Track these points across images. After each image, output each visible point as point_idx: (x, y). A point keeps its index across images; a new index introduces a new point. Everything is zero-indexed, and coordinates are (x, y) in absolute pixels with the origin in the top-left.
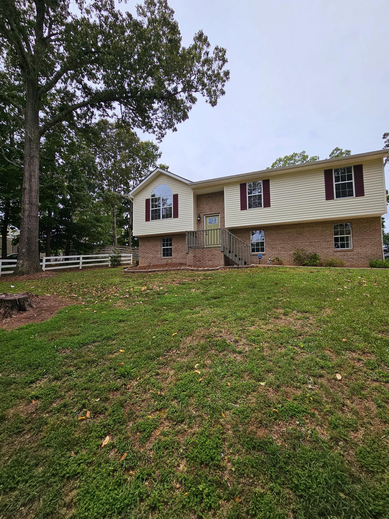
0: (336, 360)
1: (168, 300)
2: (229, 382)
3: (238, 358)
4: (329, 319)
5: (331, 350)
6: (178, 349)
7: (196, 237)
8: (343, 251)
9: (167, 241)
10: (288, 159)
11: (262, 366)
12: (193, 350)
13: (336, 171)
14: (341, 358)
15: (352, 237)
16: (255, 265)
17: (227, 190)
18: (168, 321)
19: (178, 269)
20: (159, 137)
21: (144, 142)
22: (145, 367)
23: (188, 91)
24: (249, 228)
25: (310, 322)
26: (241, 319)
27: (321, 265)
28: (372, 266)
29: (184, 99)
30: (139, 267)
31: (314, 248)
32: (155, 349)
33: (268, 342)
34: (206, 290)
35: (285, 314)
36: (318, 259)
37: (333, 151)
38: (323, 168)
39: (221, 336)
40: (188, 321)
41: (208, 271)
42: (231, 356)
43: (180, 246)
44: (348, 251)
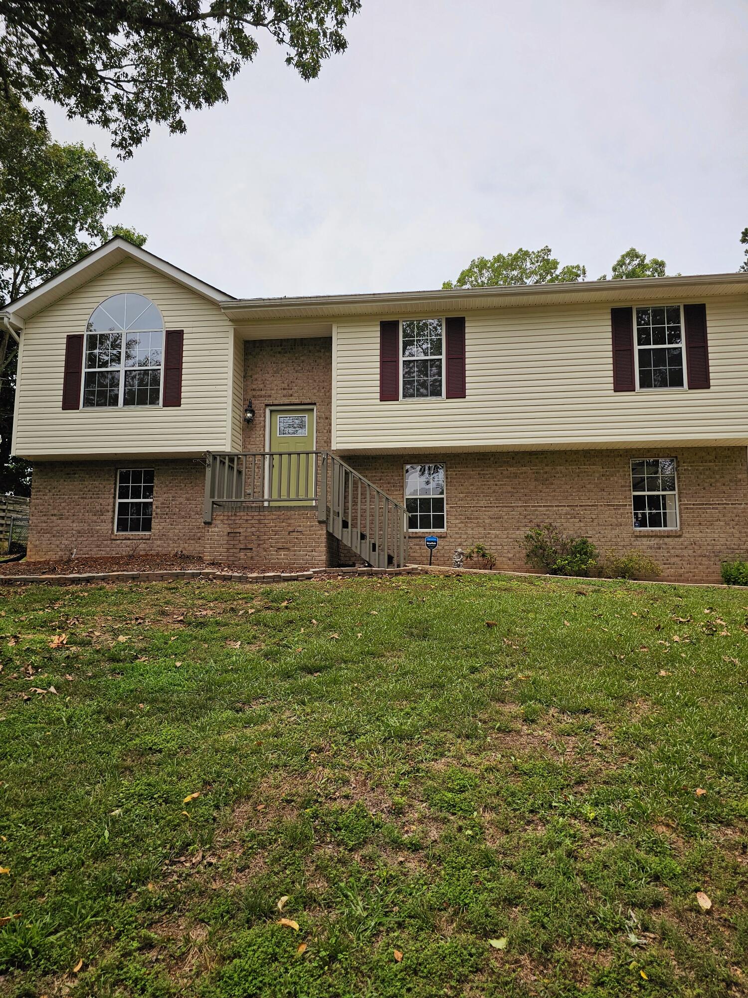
0: (688, 853)
1: (151, 680)
2: (398, 947)
3: (411, 865)
5: (671, 822)
6: (209, 849)
7: (239, 472)
8: (656, 536)
9: (137, 479)
11: (489, 885)
12: (264, 848)
14: (700, 846)
15: (679, 497)
16: (420, 567)
17: (340, 336)
18: (159, 751)
19: (177, 576)
20: (124, 139)
21: (62, 144)
23: (232, 17)
25: (600, 740)
26: (401, 738)
27: (600, 573)
28: (729, 579)
29: (215, 38)
31: (582, 524)
32: (128, 854)
35: (529, 719)
36: (591, 555)
38: (607, 302)
39: (346, 797)
41: (278, 582)
42: (390, 861)
43: (182, 499)
44: (668, 537)
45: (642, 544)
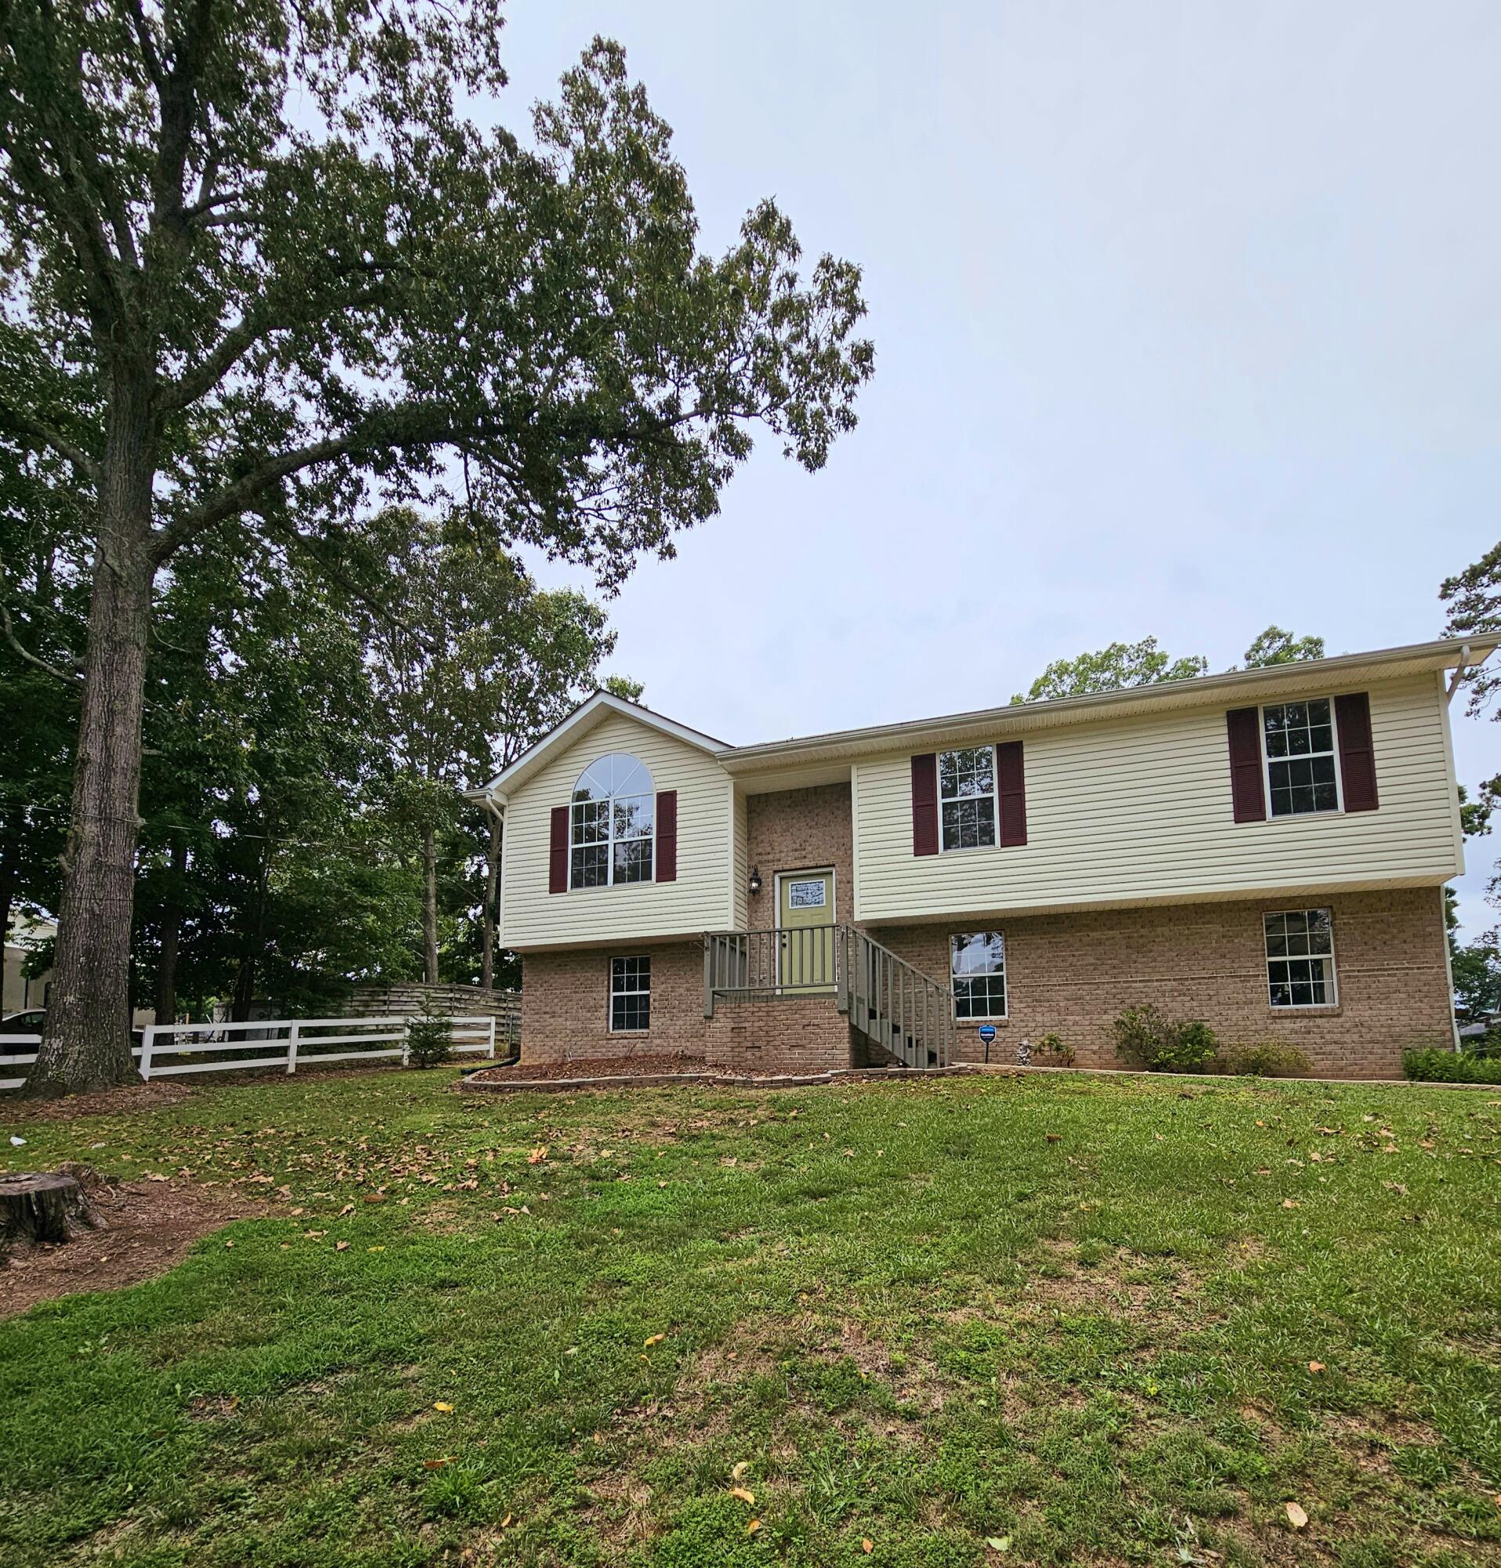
0: (1286, 1448)
1: (630, 1203)
2: (869, 1536)
3: (903, 1438)
4: (1254, 1283)
5: (1264, 1405)
6: (667, 1400)
7: (743, 954)
8: (1304, 1017)
9: (632, 969)
10: (1090, 666)
11: (998, 1470)
12: (728, 1403)
13: (1273, 713)
14: (1305, 1439)
15: (1337, 962)
16: (970, 1066)
17: (861, 779)
18: (628, 1284)
19: (674, 1080)
20: (609, 576)
21: (549, 592)
22: (533, 1474)
23: (720, 413)
24: (946, 924)
25: (1184, 1291)
26: (914, 1281)
27: (1221, 1068)
28: (1413, 1073)
29: (705, 440)
30: (521, 1068)
31: (1195, 1004)
32: (577, 1399)
33: (1022, 1374)
34: (780, 1163)
35: (1087, 1262)
36: (1208, 1045)
37: (1260, 639)
38: (1222, 702)
39: (835, 1350)
40: (709, 1287)
41: (788, 1087)
42: (877, 1430)
43: (682, 990)
44: (1321, 1017)
45: (1284, 1028)
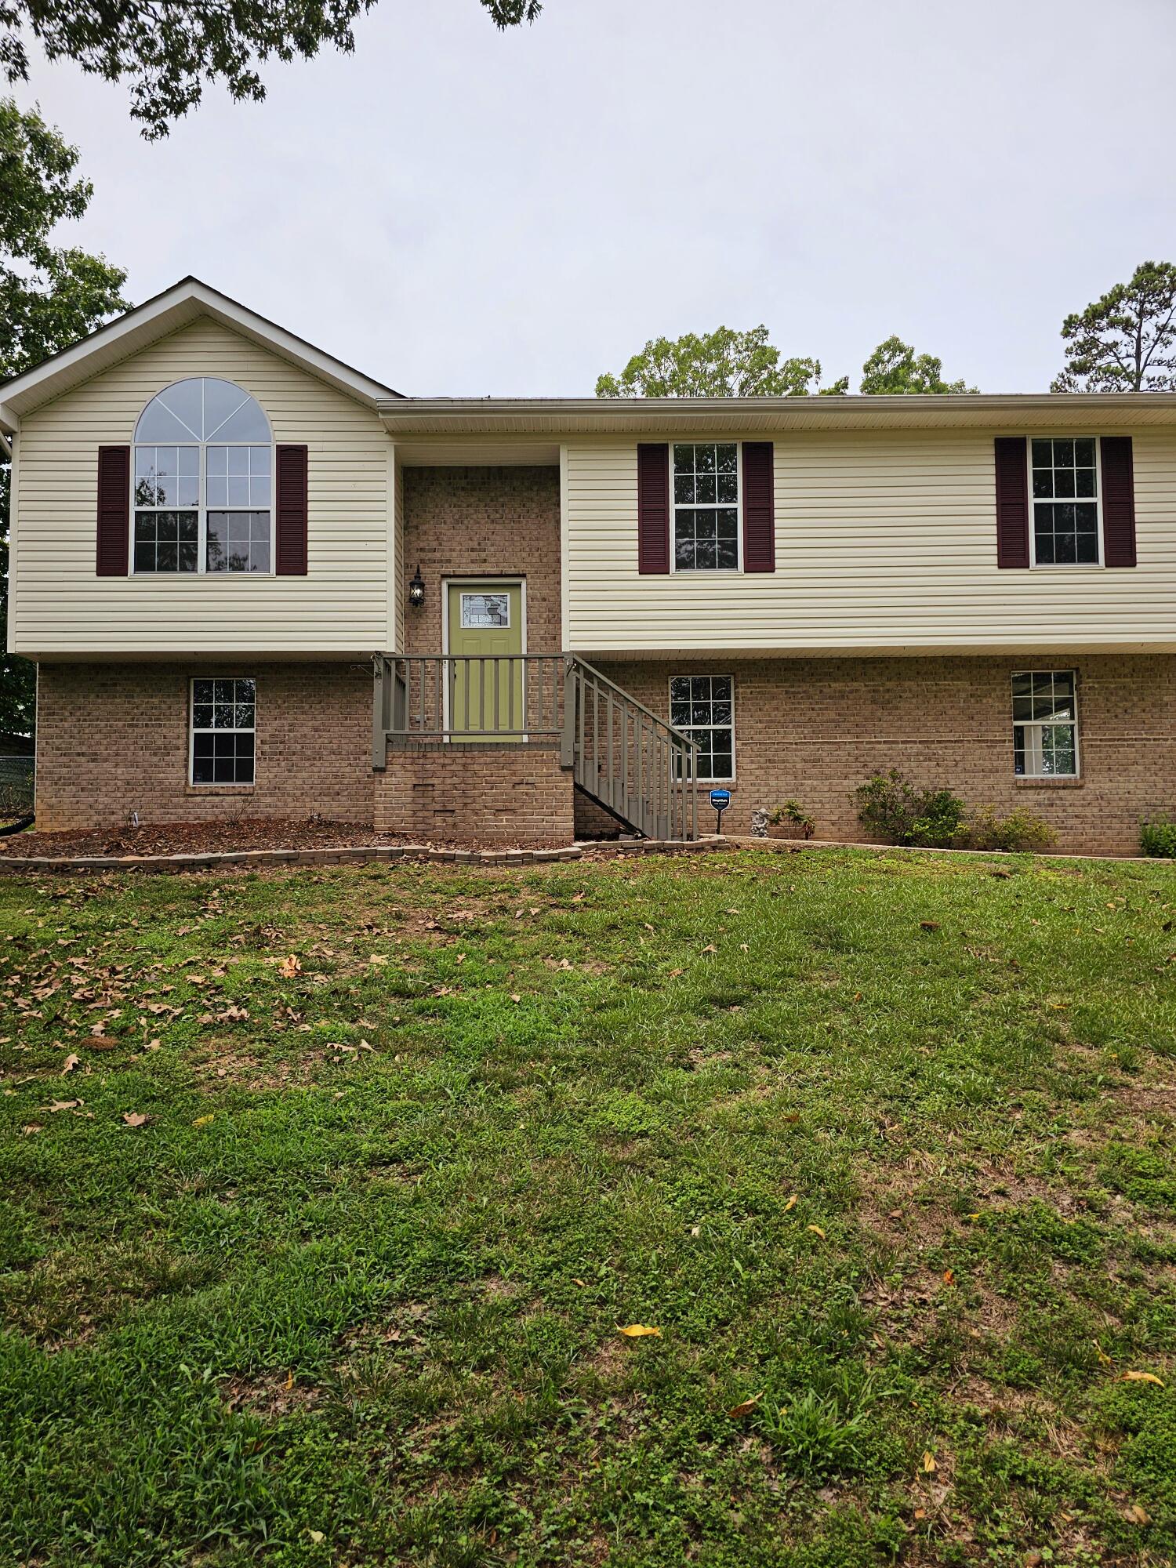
7: (401, 685)
8: (1048, 787)
9: (224, 697)
15: (1081, 729)
17: (573, 465)
28: (1152, 848)
31: (941, 770)
36: (959, 817)
38: (988, 427)
43: (305, 730)
44: (1064, 788)
45: (1028, 800)
